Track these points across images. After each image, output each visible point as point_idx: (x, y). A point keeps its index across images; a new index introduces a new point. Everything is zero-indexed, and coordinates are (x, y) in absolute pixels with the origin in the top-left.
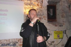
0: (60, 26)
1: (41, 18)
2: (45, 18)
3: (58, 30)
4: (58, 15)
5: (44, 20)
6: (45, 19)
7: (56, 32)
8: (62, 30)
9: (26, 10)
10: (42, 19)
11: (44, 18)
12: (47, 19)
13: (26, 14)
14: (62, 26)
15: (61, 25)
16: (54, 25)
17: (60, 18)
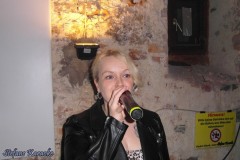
0: (226, 88)
1: (138, 53)
2: (157, 55)
3: (213, 110)
4: (217, 33)
5: (149, 61)
6: (157, 60)
7: (205, 116)
8: (233, 107)
9: (64, 15)
10: (144, 58)
11: (150, 56)
12: (164, 56)
13: (61, 36)
14: (235, 87)
15: (231, 82)
16: (196, 85)
17: (224, 50)
